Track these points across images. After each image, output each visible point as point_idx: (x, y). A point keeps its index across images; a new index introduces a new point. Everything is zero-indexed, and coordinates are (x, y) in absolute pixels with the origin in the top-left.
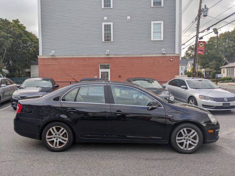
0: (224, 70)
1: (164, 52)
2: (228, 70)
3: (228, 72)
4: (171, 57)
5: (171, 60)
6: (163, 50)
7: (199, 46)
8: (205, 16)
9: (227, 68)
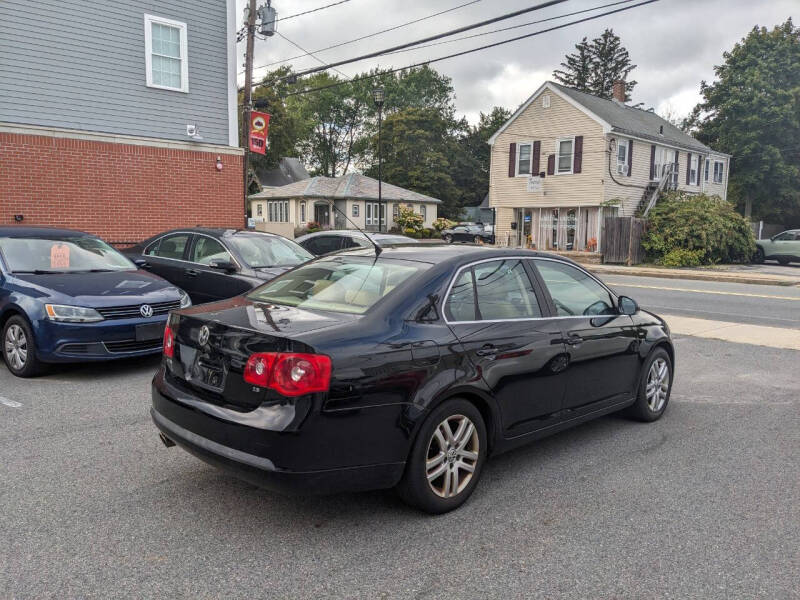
0: (259, 207)
1: (198, 137)
2: (271, 208)
3: (271, 211)
4: (219, 158)
5: (219, 166)
6: (189, 127)
7: (254, 129)
8: (269, 33)
9: (268, 199)
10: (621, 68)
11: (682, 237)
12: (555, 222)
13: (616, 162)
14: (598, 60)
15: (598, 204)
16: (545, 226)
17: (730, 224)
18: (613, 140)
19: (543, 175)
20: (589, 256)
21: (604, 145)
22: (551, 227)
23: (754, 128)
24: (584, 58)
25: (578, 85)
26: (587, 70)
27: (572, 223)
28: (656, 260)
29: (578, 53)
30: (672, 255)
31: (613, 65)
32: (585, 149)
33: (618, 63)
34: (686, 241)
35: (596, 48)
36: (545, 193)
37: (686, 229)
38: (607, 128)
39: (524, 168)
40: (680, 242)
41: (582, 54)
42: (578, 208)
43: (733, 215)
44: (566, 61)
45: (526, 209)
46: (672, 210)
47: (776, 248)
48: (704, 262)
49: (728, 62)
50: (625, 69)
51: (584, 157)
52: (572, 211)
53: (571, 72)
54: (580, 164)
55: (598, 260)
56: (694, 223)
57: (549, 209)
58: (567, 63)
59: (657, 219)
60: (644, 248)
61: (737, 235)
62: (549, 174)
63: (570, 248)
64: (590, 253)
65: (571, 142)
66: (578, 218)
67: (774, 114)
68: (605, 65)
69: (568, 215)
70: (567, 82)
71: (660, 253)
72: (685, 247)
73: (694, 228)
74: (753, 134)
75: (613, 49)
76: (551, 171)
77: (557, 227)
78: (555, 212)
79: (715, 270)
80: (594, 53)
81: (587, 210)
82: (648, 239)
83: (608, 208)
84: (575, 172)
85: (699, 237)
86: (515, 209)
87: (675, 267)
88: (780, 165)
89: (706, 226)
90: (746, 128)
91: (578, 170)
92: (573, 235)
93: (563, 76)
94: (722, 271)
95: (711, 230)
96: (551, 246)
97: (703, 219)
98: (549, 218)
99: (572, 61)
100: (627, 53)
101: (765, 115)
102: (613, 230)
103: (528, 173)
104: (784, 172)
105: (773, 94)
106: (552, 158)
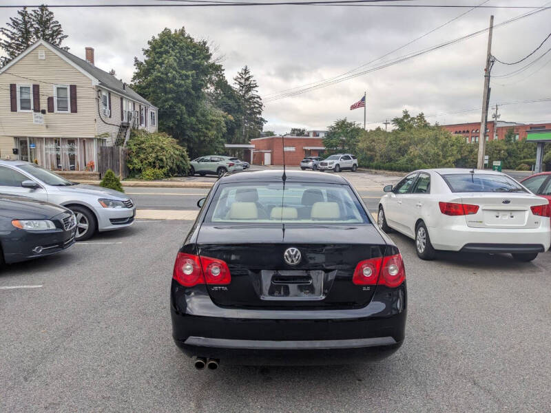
10: (57, 35)
11: (151, 160)
12: (58, 149)
13: (102, 108)
14: (36, 26)
15: (94, 137)
16: (49, 152)
17: (178, 153)
18: (100, 90)
19: (44, 112)
20: (89, 175)
21: (94, 94)
22: (54, 153)
23: (170, 93)
24: (25, 23)
25: (22, 42)
26: (29, 32)
27: (72, 150)
28: (137, 176)
29: (20, 17)
30: (148, 172)
31: (50, 32)
32: (78, 95)
33: (54, 32)
34: (154, 163)
35: (35, 17)
36: (47, 127)
37: (154, 155)
38: (96, 82)
39: (25, 105)
40: (150, 163)
41: (24, 20)
42: (77, 139)
43: (177, 146)
44: (11, 22)
45: (30, 138)
46: (143, 142)
47: (201, 167)
48: (167, 176)
49: (150, 47)
50: (59, 36)
51: (79, 102)
52: (71, 141)
53: (15, 31)
54: (76, 106)
55: (97, 177)
56: (158, 150)
57: (51, 139)
58: (12, 24)
59: (134, 148)
60: (129, 168)
61: (181, 159)
62: (49, 112)
63: (73, 169)
64: (91, 172)
65: (66, 88)
66: (78, 147)
67: (180, 85)
68: (43, 31)
69: (69, 143)
70: (12, 39)
71: (140, 171)
72: (154, 167)
73: (159, 154)
74: (170, 96)
75: (48, 20)
76: (51, 109)
77: (59, 153)
78: (57, 141)
79: (174, 181)
80: (34, 21)
81: (84, 141)
82: (130, 162)
83: (100, 140)
84: (72, 111)
85: (161, 160)
86: (16, 138)
87: (150, 180)
88: (186, 116)
89: (165, 153)
90: (165, 91)
91: (74, 110)
92: (74, 159)
93: (9, 34)
94: (179, 181)
95: (168, 156)
96: (56, 167)
97: (162, 148)
98: (52, 146)
99: (15, 23)
100: (60, 25)
101: (175, 85)
102: (107, 155)
103: (29, 109)
104: (188, 121)
105: (179, 73)
106: (50, 100)
